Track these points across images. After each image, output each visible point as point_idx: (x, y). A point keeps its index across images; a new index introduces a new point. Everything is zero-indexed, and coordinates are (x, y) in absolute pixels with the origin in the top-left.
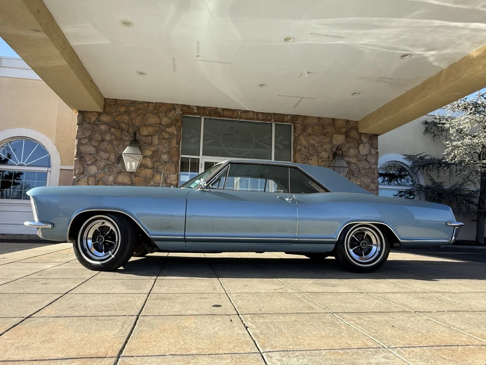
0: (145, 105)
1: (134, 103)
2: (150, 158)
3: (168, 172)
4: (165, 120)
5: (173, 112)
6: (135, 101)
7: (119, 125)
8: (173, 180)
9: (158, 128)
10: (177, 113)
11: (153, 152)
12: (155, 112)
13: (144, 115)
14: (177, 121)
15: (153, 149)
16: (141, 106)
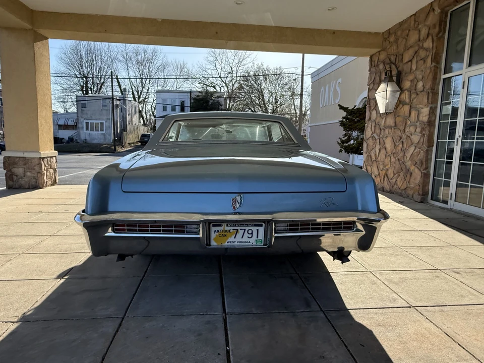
0: (409, 21)
1: (401, 24)
2: (408, 91)
3: (421, 106)
4: (424, 32)
5: (431, 15)
6: (402, 22)
7: (390, 60)
8: (424, 115)
9: (417, 48)
10: (436, 13)
11: (411, 81)
12: (416, 26)
13: (407, 36)
14: (434, 26)
15: (411, 77)
16: (406, 25)
